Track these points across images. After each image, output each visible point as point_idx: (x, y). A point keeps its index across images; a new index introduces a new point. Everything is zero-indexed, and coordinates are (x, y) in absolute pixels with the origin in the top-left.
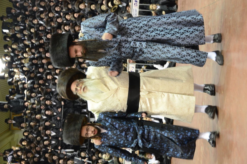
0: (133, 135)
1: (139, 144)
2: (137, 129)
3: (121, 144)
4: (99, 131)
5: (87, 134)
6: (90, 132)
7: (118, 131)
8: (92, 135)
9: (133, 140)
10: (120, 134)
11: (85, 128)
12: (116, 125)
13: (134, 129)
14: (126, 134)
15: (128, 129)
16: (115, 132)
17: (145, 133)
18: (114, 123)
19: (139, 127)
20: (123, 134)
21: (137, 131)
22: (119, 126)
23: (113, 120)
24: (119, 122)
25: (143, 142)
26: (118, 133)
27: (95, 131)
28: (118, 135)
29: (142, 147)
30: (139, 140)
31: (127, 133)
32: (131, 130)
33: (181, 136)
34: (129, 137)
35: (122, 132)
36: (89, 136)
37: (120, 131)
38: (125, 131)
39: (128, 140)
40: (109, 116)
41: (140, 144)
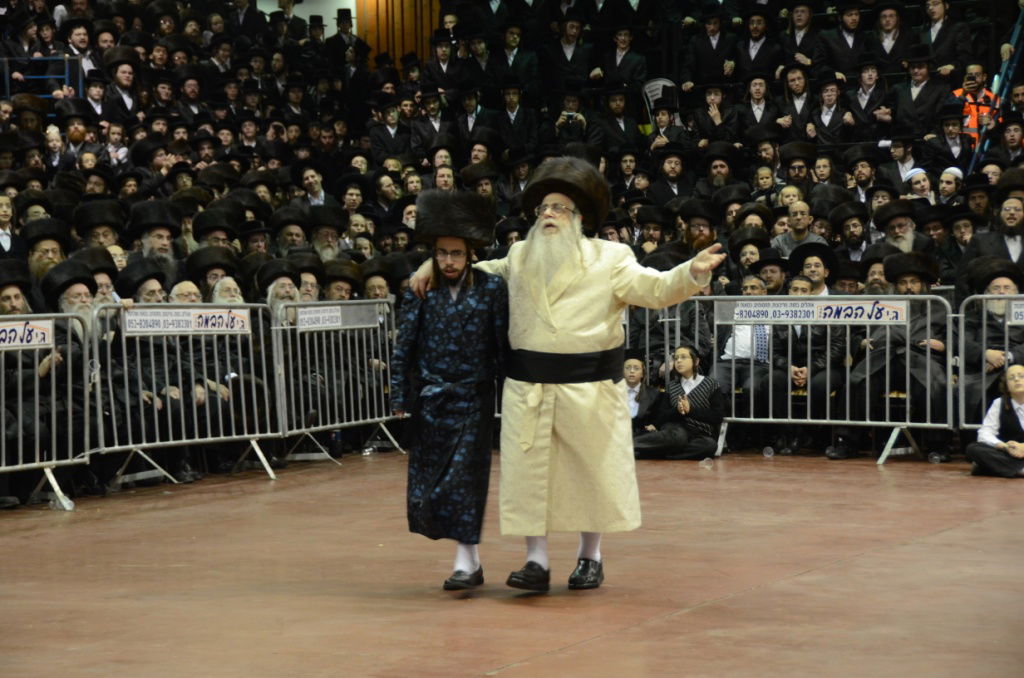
0: (451, 371)
1: (428, 387)
2: (469, 380)
3: (427, 342)
4: (453, 282)
5: (445, 252)
6: (449, 260)
7: (459, 332)
8: (442, 266)
9: (441, 372)
10: (450, 338)
11: (460, 245)
12: (473, 324)
13: (469, 374)
14: (452, 354)
15: (465, 359)
16: (455, 324)
17: (458, 402)
18: (476, 320)
19: (473, 385)
20: (452, 347)
21: (463, 381)
22: (471, 333)
23: (485, 316)
24: (480, 332)
25: (436, 396)
26: (453, 334)
27: (455, 271)
28: (448, 332)
29: (422, 394)
30: (440, 387)
31: (456, 357)
32: (465, 367)
33: (460, 499)
34: (447, 363)
35: (456, 343)
36: (440, 258)
37: (460, 337)
38: (461, 349)
39: (437, 360)
40: (496, 304)
41: (430, 390)
